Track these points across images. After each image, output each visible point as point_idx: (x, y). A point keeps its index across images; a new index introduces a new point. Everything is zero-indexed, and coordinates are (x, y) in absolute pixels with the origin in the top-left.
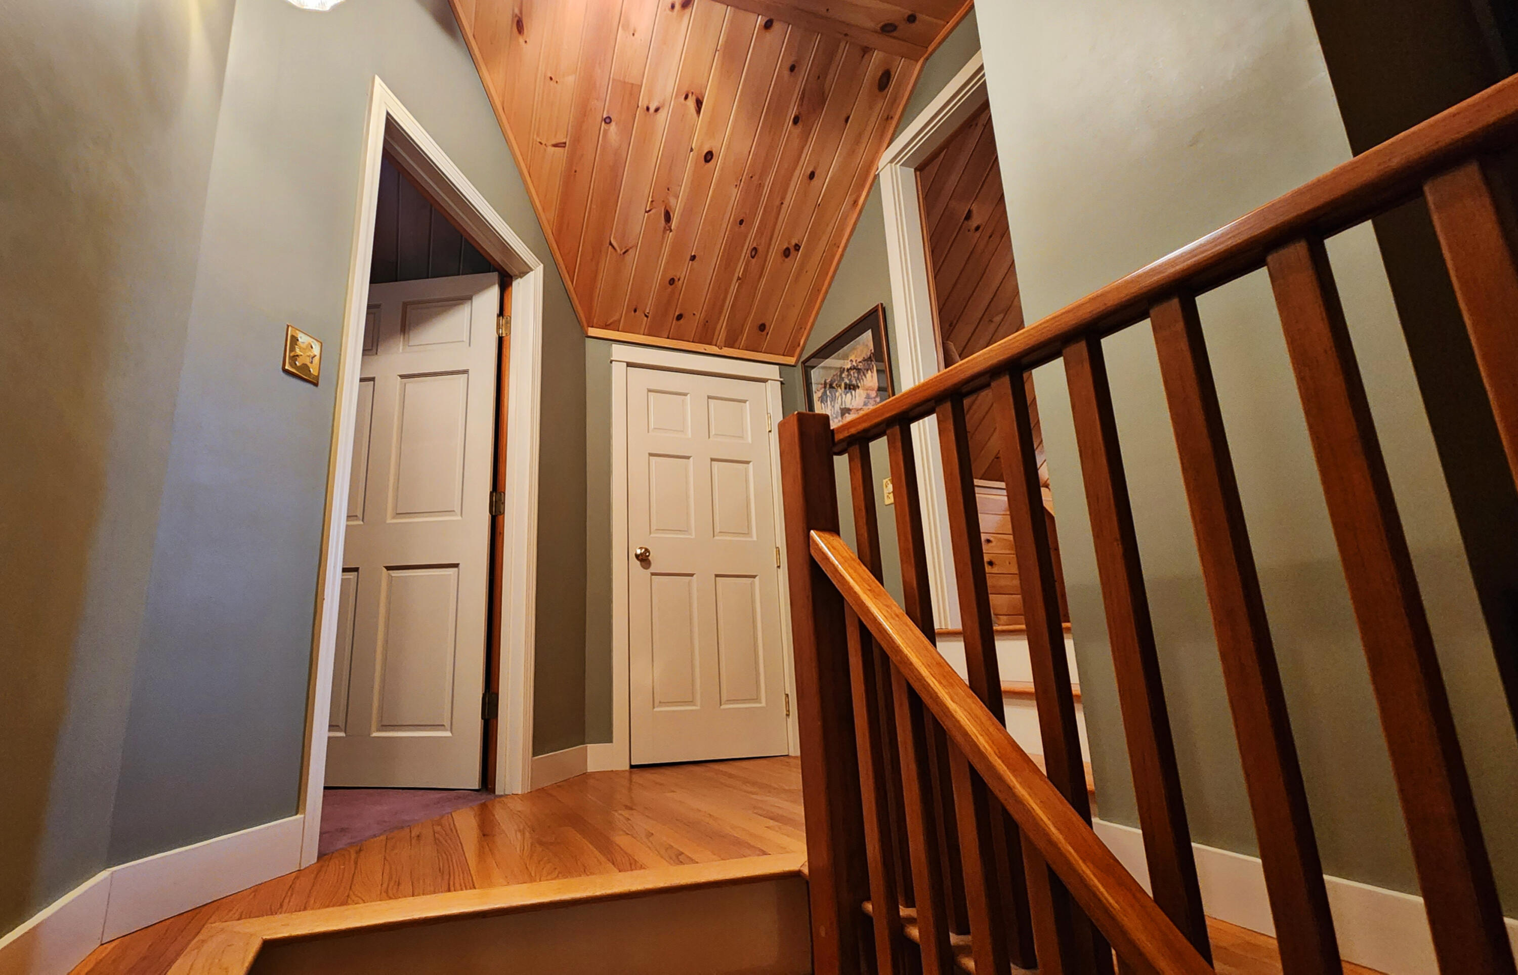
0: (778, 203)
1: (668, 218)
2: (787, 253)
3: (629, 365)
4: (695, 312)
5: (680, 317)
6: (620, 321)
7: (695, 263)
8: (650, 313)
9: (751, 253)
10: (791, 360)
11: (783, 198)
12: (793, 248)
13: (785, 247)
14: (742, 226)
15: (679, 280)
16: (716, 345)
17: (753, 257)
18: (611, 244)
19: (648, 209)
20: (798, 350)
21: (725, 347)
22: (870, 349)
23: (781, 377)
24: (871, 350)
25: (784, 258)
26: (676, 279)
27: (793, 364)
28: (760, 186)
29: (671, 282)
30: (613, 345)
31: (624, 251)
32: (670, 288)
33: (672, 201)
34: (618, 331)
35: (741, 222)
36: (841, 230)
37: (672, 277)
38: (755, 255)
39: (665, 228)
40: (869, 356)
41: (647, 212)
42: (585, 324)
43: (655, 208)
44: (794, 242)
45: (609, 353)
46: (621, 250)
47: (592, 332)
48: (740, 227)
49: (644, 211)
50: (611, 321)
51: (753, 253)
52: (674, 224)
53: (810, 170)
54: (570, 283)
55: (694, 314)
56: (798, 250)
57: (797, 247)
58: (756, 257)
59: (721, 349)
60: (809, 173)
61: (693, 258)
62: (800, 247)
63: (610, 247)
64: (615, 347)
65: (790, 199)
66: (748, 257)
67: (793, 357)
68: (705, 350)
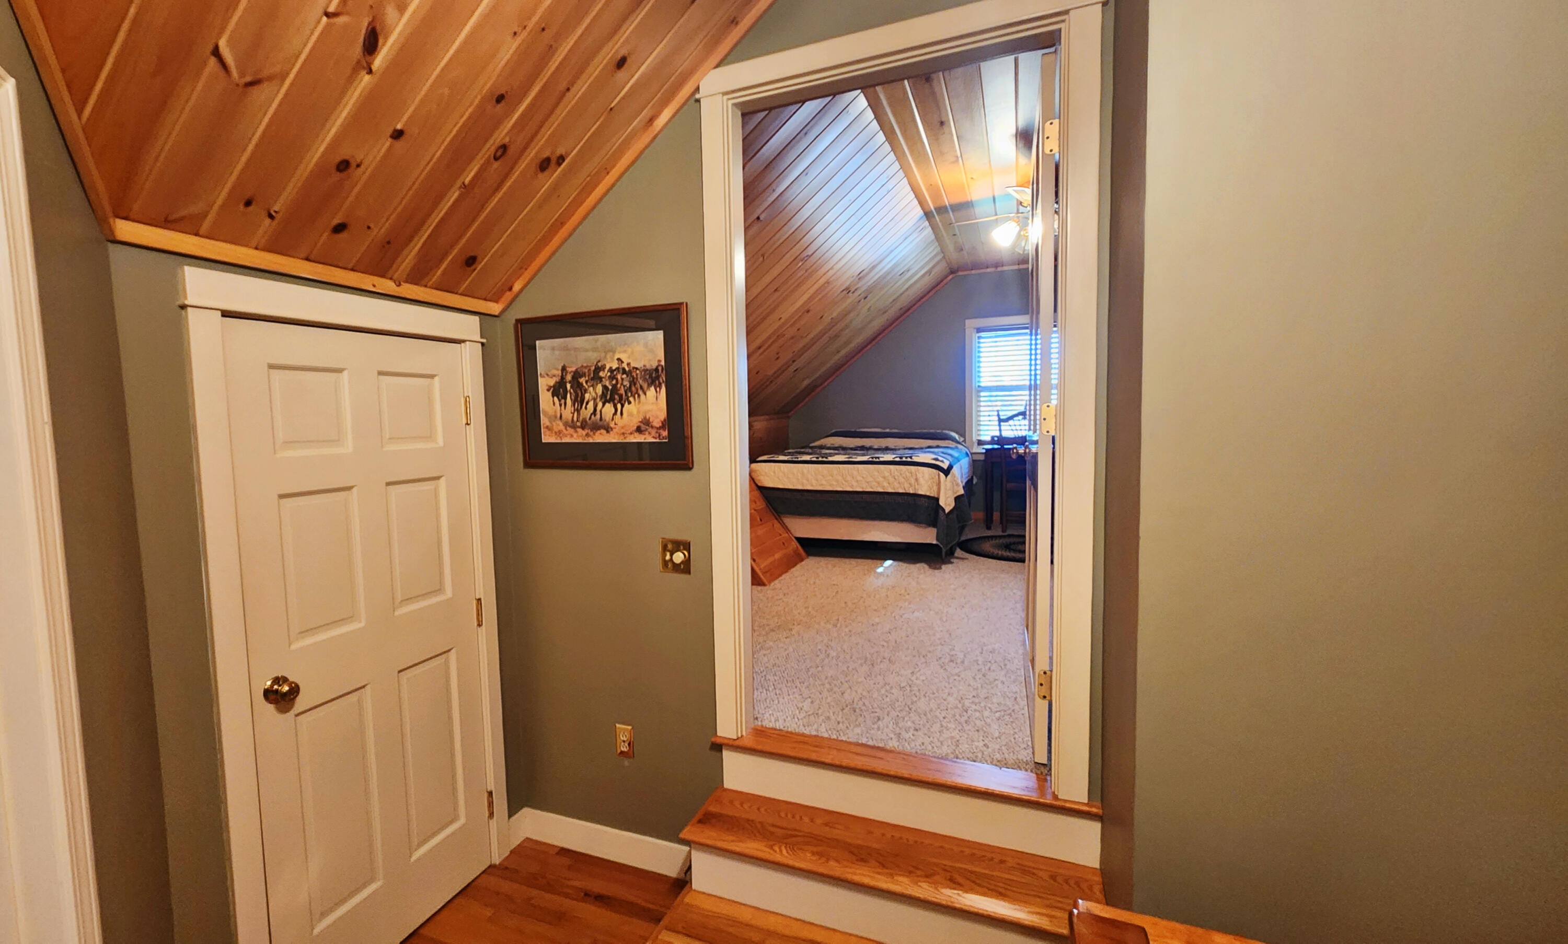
0: (563, 86)
1: (371, 44)
2: (544, 165)
3: (226, 314)
4: (372, 225)
5: (340, 228)
6: (204, 215)
7: (400, 144)
8: (281, 214)
9: (497, 151)
10: (495, 308)
11: (573, 83)
12: (555, 159)
13: (545, 156)
14: (499, 105)
15: (358, 166)
16: (391, 279)
17: (496, 159)
18: (216, 52)
19: (331, 9)
20: (508, 296)
21: (406, 282)
22: (658, 358)
23: (482, 337)
24: (659, 361)
25: (538, 169)
26: (354, 165)
27: (497, 314)
28: (551, 49)
29: (342, 167)
30: (186, 268)
31: (248, 79)
32: (337, 176)
33: (390, 12)
34: (197, 234)
35: (500, 99)
36: (621, 151)
37: (347, 158)
38: (500, 157)
39: (358, 62)
40: (654, 367)
41: (327, 14)
42: (108, 209)
43: (348, 14)
44: (560, 151)
45: (175, 286)
46: (242, 74)
47: (126, 229)
48: (495, 107)
49: (320, 11)
50: (183, 213)
51: (499, 154)
52: (379, 62)
53: (623, 52)
54: (74, 116)
55: (369, 228)
56: (559, 164)
57: (561, 159)
58: (501, 160)
59: (399, 285)
60: (619, 57)
61: (398, 135)
62: (564, 160)
63: (213, 61)
64: (192, 275)
65: (581, 88)
66: (490, 156)
67: (497, 302)
68: (374, 286)
